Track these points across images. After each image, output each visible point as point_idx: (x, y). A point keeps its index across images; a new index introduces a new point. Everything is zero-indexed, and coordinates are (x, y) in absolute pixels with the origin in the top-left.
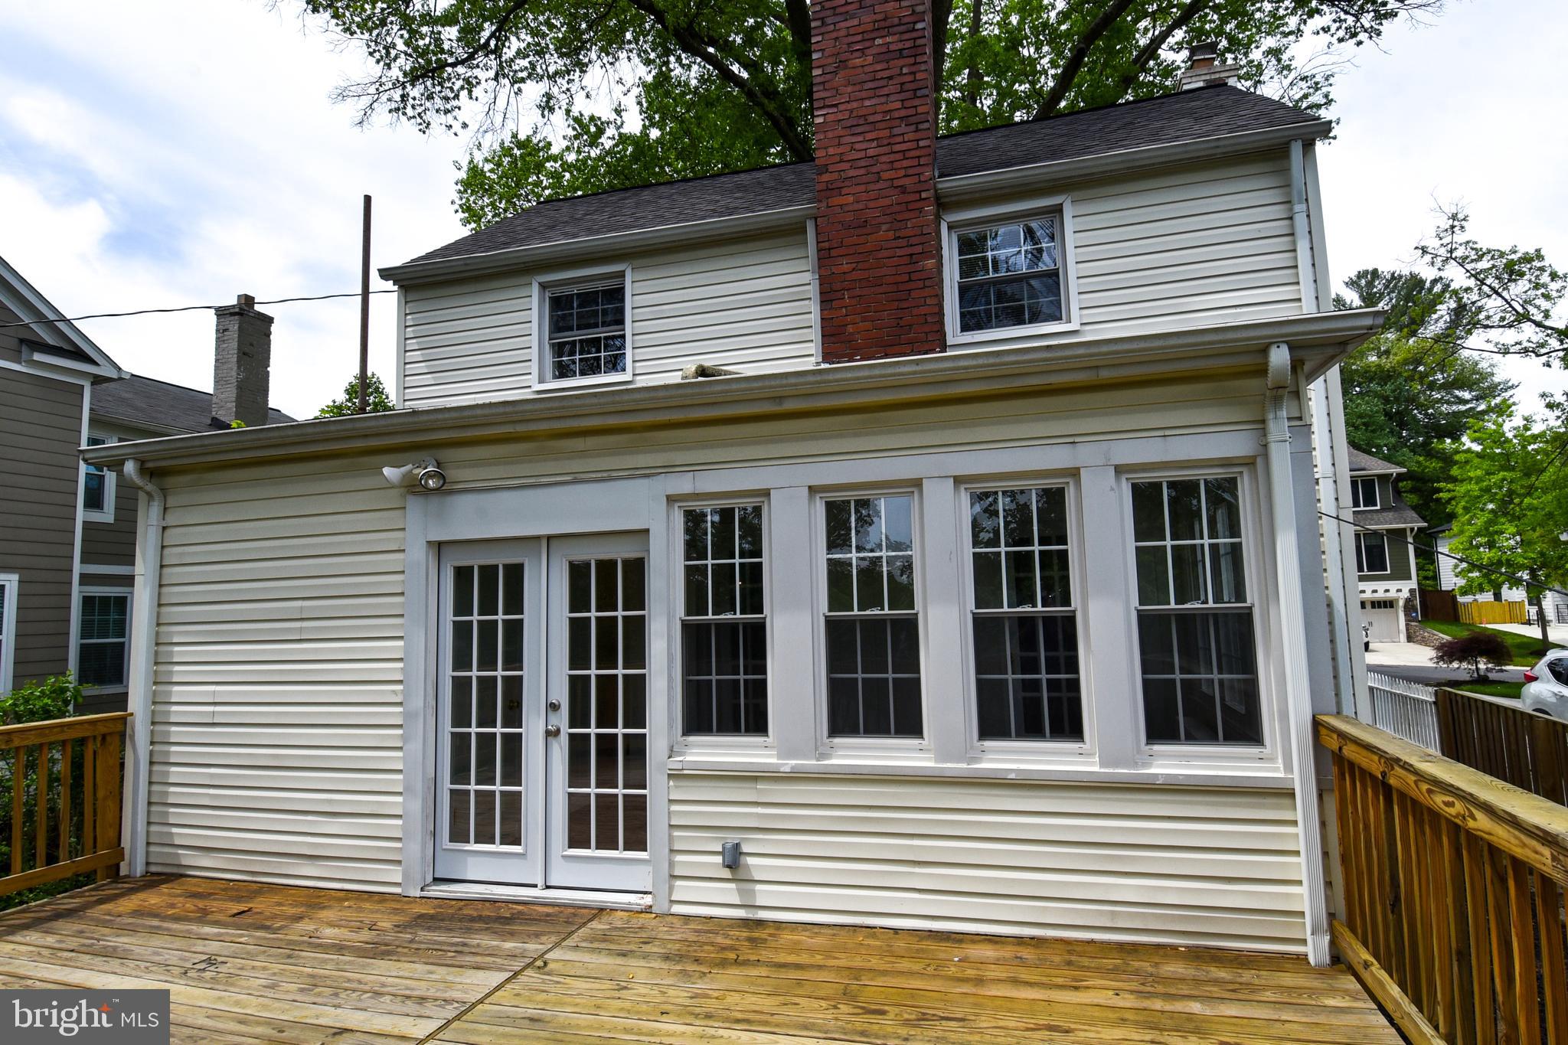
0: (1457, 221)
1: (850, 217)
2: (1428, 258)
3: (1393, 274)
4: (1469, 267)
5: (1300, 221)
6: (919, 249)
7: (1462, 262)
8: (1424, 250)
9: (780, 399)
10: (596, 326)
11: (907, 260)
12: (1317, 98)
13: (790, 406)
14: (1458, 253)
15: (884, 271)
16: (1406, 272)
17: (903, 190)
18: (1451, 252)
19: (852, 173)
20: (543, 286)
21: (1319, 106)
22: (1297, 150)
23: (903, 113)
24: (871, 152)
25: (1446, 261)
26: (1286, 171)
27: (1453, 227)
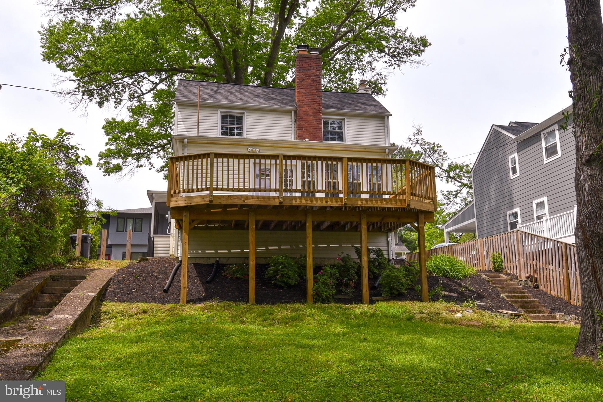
0: (419, 132)
1: (305, 113)
2: (411, 142)
3: (401, 146)
4: (422, 147)
5: (386, 130)
6: (319, 122)
7: (421, 145)
8: (410, 139)
9: (321, 146)
10: (227, 124)
11: (316, 124)
12: (382, 81)
13: (322, 148)
14: (419, 142)
15: (311, 125)
16: (406, 147)
17: (316, 109)
18: (417, 141)
19: (305, 104)
20: (220, 112)
21: (382, 84)
22: (386, 117)
23: (317, 94)
24: (309, 100)
25: (416, 144)
26: (384, 121)
27: (418, 133)
